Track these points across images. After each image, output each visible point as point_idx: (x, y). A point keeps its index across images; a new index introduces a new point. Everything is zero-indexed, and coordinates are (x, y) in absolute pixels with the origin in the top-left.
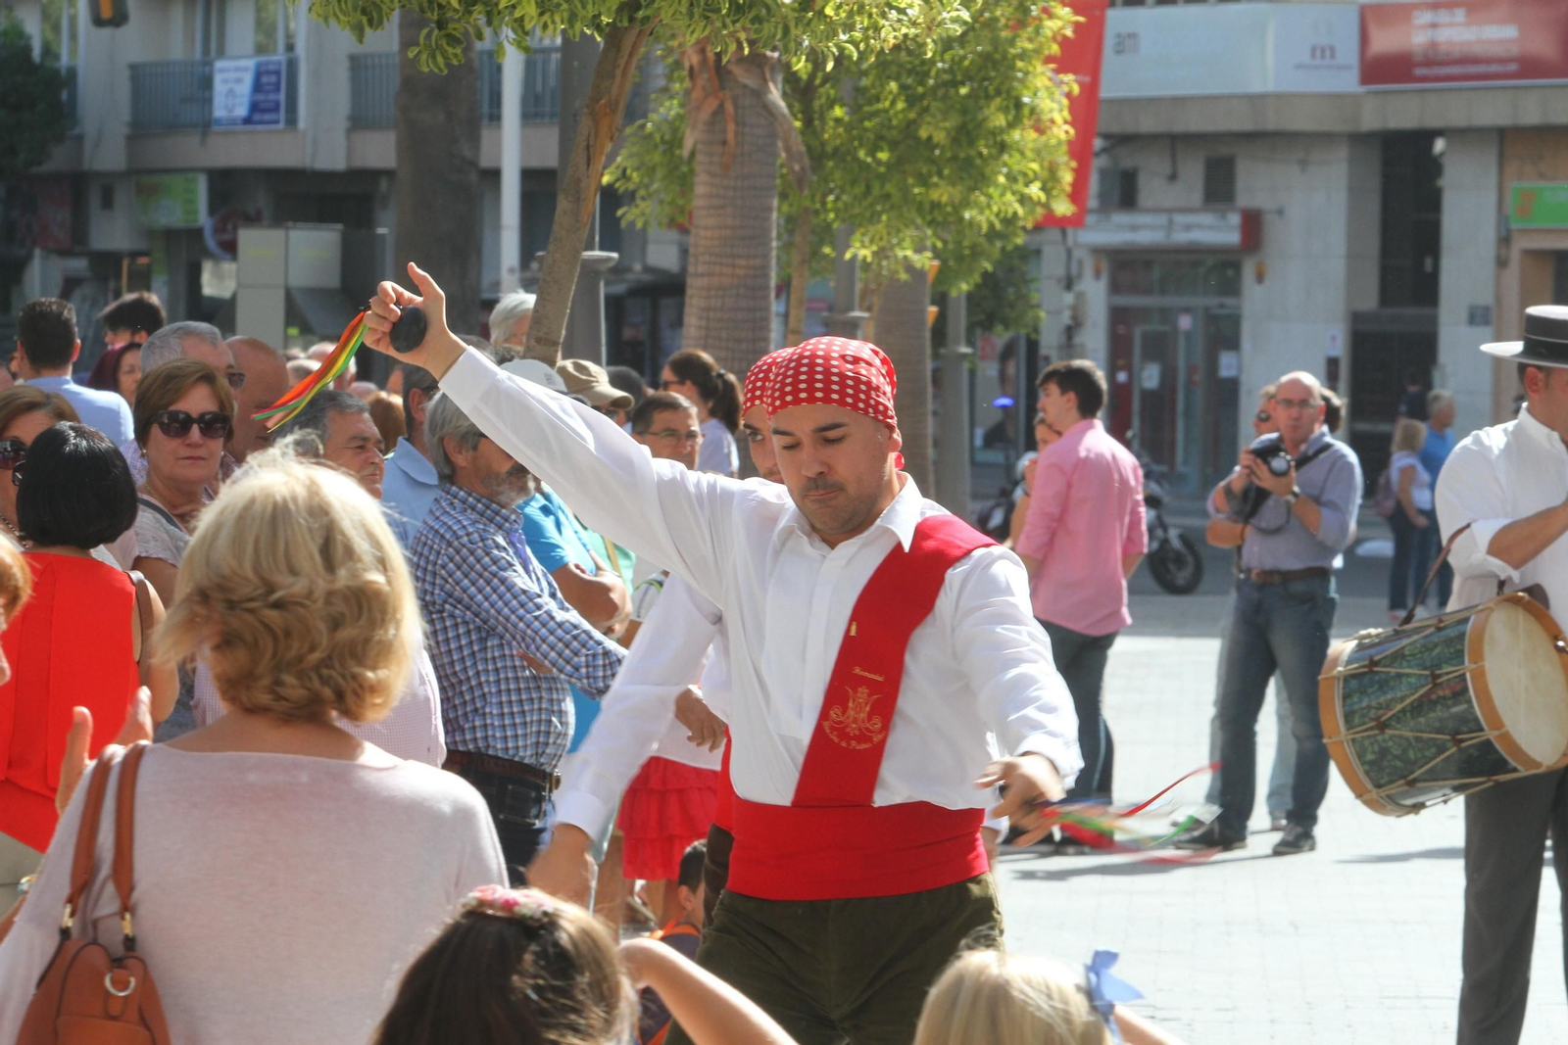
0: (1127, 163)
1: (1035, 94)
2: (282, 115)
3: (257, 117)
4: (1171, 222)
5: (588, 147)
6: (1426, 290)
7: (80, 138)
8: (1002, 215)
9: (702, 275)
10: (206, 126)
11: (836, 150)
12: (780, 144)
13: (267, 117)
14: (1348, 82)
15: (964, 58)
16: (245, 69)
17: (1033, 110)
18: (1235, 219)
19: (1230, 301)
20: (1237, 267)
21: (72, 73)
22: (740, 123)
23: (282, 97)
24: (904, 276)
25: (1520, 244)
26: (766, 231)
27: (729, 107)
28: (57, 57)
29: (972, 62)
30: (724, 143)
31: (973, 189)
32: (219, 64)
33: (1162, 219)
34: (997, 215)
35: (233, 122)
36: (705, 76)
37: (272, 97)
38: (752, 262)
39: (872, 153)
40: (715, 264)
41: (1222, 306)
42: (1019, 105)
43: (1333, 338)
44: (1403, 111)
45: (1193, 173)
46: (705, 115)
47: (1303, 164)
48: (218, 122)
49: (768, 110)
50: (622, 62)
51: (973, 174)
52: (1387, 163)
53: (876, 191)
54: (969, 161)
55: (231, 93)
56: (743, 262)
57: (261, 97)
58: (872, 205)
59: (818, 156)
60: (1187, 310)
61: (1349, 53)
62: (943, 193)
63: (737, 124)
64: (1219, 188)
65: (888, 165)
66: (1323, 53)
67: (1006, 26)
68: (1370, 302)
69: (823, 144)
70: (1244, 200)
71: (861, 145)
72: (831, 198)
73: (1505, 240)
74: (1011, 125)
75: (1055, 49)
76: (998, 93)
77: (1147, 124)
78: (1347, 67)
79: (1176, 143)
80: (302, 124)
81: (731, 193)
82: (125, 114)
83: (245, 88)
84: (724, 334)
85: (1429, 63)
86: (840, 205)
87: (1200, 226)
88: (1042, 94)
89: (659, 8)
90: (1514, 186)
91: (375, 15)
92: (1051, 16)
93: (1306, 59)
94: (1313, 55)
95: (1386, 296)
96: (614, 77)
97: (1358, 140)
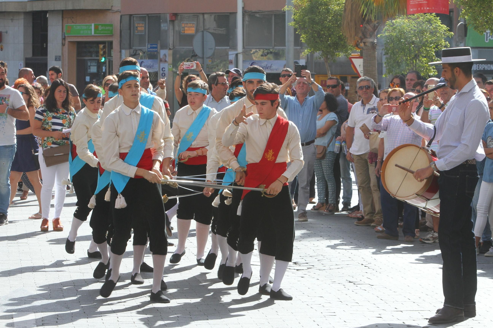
6: (44, 52)
25: (68, 40)
43: (21, 65)
44: (37, 6)
47: (12, 20)
52: (33, 19)
68: (30, 55)
73: (64, 39)
90: (66, 25)
95: (34, 54)
97: (26, 13)
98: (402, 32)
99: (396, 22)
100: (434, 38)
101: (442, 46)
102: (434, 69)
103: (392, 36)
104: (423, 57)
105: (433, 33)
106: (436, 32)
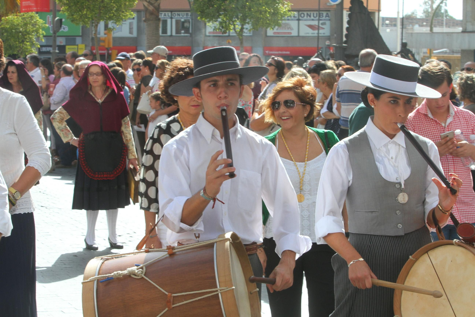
98: (13, 24)
99: (9, 18)
100: (35, 29)
101: (40, 34)
102: (34, 50)
103: (6, 27)
104: (27, 42)
105: (34, 25)
106: (36, 25)
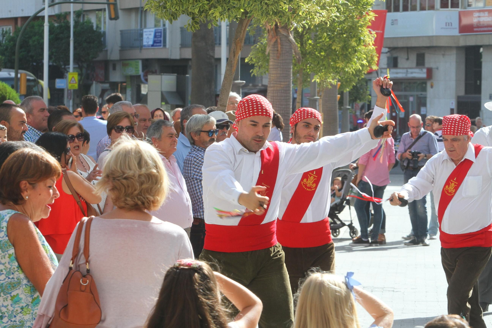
0: (395, 55)
1: (364, 37)
2: (162, 44)
3: (155, 44)
4: (407, 71)
5: (234, 52)
6: (477, 89)
7: (107, 51)
8: (356, 69)
9: (272, 87)
10: (141, 47)
11: (309, 52)
12: (293, 51)
13: (158, 44)
14: (455, 32)
15: (345, 27)
16: (152, 31)
17: (364, 41)
18: (425, 70)
19: (423, 93)
20: (426, 83)
21: (104, 33)
22: (282, 45)
23: (162, 39)
24: (330, 87)
26: (289, 75)
27: (279, 41)
28: (100, 29)
29: (347, 28)
30: (278, 50)
31: (348, 63)
32: (145, 30)
33: (405, 71)
34: (354, 70)
35: (149, 46)
36: (272, 32)
37: (159, 39)
38: (285, 83)
39: (319, 53)
40: (275, 84)
41: (421, 94)
42: (360, 39)
43: (452, 103)
44: (471, 40)
45: (413, 57)
46: (272, 43)
47: (443, 55)
48: (145, 46)
49: (290, 41)
50: (243, 28)
51: (347, 58)
52: (466, 55)
53: (321, 63)
54: (346, 55)
55: (148, 38)
56: (283, 83)
57: (156, 39)
58: (320, 67)
59: (304, 54)
60: (412, 96)
61: (456, 25)
62: (340, 65)
63: (281, 45)
64: (420, 62)
65: (324, 57)
66: (448, 24)
67: (356, 18)
68: (462, 93)
69: (306, 51)
70: (427, 65)
71: (316, 51)
72: (308, 65)
74: (358, 45)
75: (370, 24)
76: (354, 36)
77: (400, 44)
78: (455, 28)
79: (408, 49)
80: (167, 46)
81: (279, 64)
82: (119, 43)
83: (152, 37)
84: (278, 103)
85: (478, 27)
86: (311, 67)
87: (415, 73)
88: (366, 36)
89: (253, 14)
91: (175, 16)
92: (369, 15)
93: (444, 26)
94: (446, 25)
95: (467, 92)
96: (241, 33)
97: (459, 48)
